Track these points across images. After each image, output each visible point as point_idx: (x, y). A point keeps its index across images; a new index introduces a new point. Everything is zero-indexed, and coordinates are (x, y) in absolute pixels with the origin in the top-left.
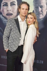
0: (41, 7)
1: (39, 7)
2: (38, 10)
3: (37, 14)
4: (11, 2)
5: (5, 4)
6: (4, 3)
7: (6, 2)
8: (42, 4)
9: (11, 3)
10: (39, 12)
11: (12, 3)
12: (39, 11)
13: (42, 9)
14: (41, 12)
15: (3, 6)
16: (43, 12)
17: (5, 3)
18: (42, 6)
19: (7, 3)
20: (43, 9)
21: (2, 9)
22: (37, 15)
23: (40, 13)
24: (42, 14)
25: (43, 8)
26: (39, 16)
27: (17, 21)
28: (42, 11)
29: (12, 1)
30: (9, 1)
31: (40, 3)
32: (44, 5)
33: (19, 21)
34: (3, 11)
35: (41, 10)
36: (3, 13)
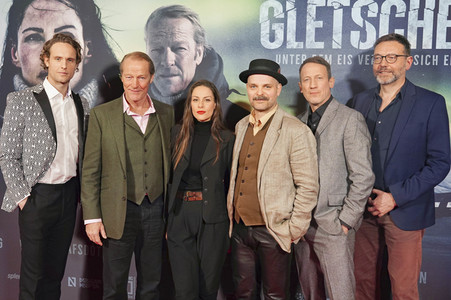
0: (176, 49)
1: (169, 49)
2: (166, 60)
3: (163, 76)
4: (57, 27)
5: (32, 32)
6: (30, 29)
7: (38, 25)
8: (179, 38)
9: (56, 30)
10: (168, 69)
11: (64, 30)
12: (167, 64)
13: (180, 55)
14: (177, 68)
15: (27, 39)
16: (185, 68)
17: (34, 29)
18: (179, 43)
19: (41, 30)
20: (182, 58)
21: (19, 54)
22: (162, 80)
23: (171, 72)
24: (178, 75)
25: (183, 53)
26: (169, 82)
27: (42, 98)
28: (178, 64)
29: (60, 24)
30: (47, 23)
31: (173, 34)
32: (186, 43)
33: (50, 97)
34: (25, 60)
35: (174, 58)
36: (25, 69)
